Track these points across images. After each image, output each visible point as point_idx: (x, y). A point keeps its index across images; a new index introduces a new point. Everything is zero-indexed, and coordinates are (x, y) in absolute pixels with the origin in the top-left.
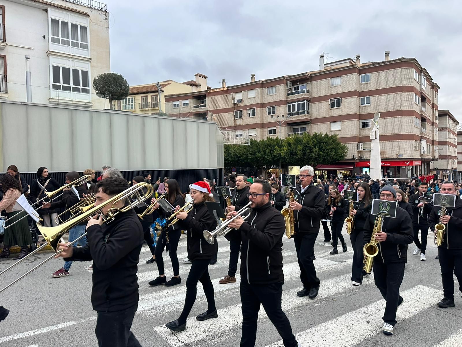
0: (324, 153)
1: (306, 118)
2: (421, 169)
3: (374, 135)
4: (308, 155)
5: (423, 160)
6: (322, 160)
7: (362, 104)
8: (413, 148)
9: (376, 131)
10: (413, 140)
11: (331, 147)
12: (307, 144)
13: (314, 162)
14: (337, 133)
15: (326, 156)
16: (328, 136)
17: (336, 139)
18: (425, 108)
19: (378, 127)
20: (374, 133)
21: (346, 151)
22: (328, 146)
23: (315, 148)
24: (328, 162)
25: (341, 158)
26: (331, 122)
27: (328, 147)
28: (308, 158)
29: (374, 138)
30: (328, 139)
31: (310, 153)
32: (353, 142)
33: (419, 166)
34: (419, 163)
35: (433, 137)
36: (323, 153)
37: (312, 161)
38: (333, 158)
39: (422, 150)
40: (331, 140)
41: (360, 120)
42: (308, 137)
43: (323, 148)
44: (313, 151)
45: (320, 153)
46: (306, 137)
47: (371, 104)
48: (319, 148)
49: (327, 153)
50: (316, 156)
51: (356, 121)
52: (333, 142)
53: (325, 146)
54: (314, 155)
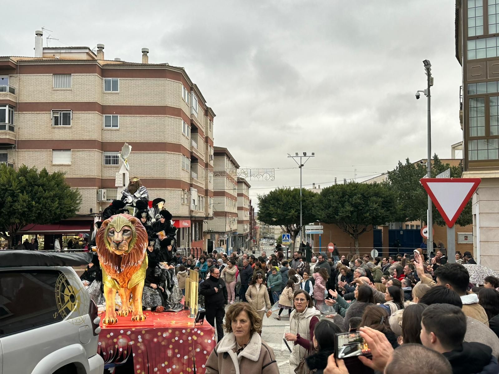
0: (40, 204)
1: (8, 137)
2: (190, 232)
3: (122, 180)
4: (9, 206)
5: (193, 219)
6: (35, 216)
7: (106, 126)
8: (180, 201)
9: (124, 174)
10: (180, 189)
11: (52, 193)
12: (7, 186)
13: (20, 219)
14: (63, 170)
15: (42, 209)
16: (47, 174)
17: (62, 180)
18: (196, 142)
19: (128, 169)
20: (122, 176)
21: (78, 202)
22: (47, 192)
23: (23, 195)
24: (46, 220)
25: (70, 213)
26: (53, 150)
27: (47, 194)
28: (10, 212)
29: (122, 185)
30: (47, 179)
31: (12, 202)
32: (90, 188)
33: (189, 228)
34: (188, 223)
35: (206, 185)
36: (37, 205)
37: (16, 218)
38: (55, 213)
39: (192, 204)
40: (52, 182)
41: (102, 151)
42: (9, 173)
43: (37, 195)
44: (19, 199)
45: (31, 203)
46: (6, 173)
47: (120, 127)
48: (30, 194)
49: (45, 204)
50: (24, 208)
51: (96, 153)
52: (55, 184)
53: (42, 192)
54: (20, 207)
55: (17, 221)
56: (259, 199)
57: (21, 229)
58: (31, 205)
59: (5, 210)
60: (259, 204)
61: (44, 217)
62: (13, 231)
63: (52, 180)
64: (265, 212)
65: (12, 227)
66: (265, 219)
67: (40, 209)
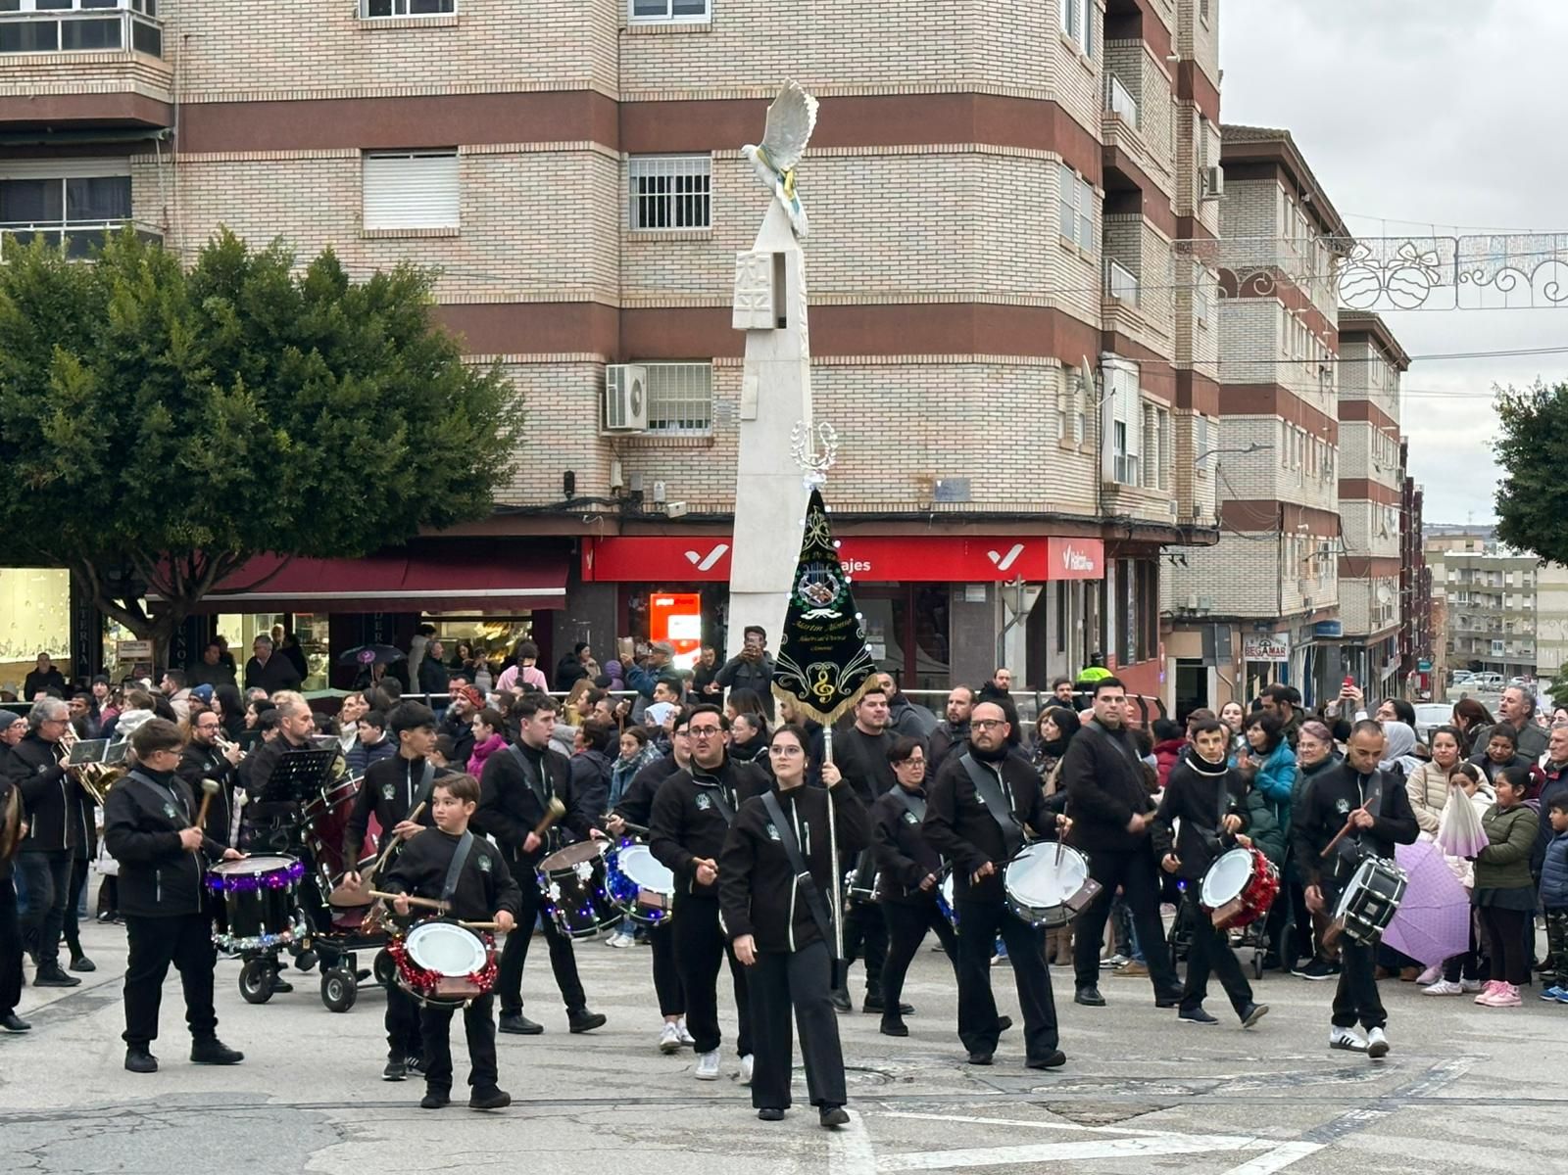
0: (313, 442)
1: (130, 85)
2: (1096, 611)
3: (769, 291)
4: (159, 453)
5: (1119, 535)
6: (289, 509)
7: (639, 11)
8: (1049, 429)
9: (779, 259)
10: (1051, 361)
11: (374, 385)
12: (144, 348)
13: (215, 526)
14: (424, 258)
15: (325, 471)
16: (341, 280)
17: (420, 312)
18: (1134, 90)
20: (767, 273)
21: (502, 433)
22: (348, 378)
23: (228, 393)
24: (343, 534)
25: (466, 497)
26: (365, 151)
27: (348, 389)
28: (163, 484)
29: (768, 321)
30: (345, 308)
31: (171, 435)
32: (564, 357)
33: (1088, 583)
34: (1091, 557)
35: (1183, 343)
36: (300, 447)
37: (192, 518)
38: (392, 496)
39: (1112, 451)
40: (372, 325)
41: (620, 150)
42: (149, 279)
43: (300, 397)
44: (208, 415)
45: (269, 441)
46: (138, 277)
47: (715, 11)
48: (263, 390)
49: (339, 442)
50: (235, 466)
51: (590, 163)
52: (387, 339)
53: (322, 378)
54: (217, 456)
55: (201, 535)
56: (1507, 413)
57: (216, 579)
58: (270, 447)
59: (137, 477)
60: (1505, 445)
61: (337, 516)
62: (176, 589)
63: (368, 313)
64: (1543, 491)
65: (173, 569)
66: (1547, 534)
67: (317, 469)
